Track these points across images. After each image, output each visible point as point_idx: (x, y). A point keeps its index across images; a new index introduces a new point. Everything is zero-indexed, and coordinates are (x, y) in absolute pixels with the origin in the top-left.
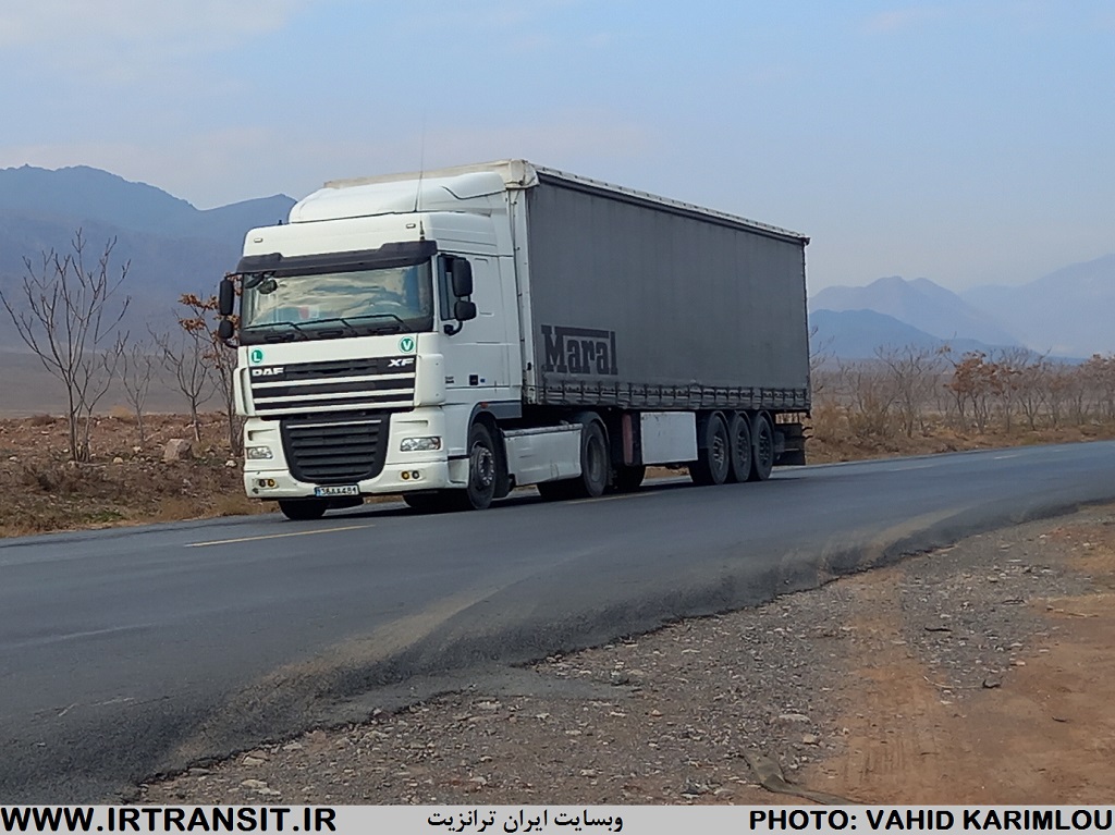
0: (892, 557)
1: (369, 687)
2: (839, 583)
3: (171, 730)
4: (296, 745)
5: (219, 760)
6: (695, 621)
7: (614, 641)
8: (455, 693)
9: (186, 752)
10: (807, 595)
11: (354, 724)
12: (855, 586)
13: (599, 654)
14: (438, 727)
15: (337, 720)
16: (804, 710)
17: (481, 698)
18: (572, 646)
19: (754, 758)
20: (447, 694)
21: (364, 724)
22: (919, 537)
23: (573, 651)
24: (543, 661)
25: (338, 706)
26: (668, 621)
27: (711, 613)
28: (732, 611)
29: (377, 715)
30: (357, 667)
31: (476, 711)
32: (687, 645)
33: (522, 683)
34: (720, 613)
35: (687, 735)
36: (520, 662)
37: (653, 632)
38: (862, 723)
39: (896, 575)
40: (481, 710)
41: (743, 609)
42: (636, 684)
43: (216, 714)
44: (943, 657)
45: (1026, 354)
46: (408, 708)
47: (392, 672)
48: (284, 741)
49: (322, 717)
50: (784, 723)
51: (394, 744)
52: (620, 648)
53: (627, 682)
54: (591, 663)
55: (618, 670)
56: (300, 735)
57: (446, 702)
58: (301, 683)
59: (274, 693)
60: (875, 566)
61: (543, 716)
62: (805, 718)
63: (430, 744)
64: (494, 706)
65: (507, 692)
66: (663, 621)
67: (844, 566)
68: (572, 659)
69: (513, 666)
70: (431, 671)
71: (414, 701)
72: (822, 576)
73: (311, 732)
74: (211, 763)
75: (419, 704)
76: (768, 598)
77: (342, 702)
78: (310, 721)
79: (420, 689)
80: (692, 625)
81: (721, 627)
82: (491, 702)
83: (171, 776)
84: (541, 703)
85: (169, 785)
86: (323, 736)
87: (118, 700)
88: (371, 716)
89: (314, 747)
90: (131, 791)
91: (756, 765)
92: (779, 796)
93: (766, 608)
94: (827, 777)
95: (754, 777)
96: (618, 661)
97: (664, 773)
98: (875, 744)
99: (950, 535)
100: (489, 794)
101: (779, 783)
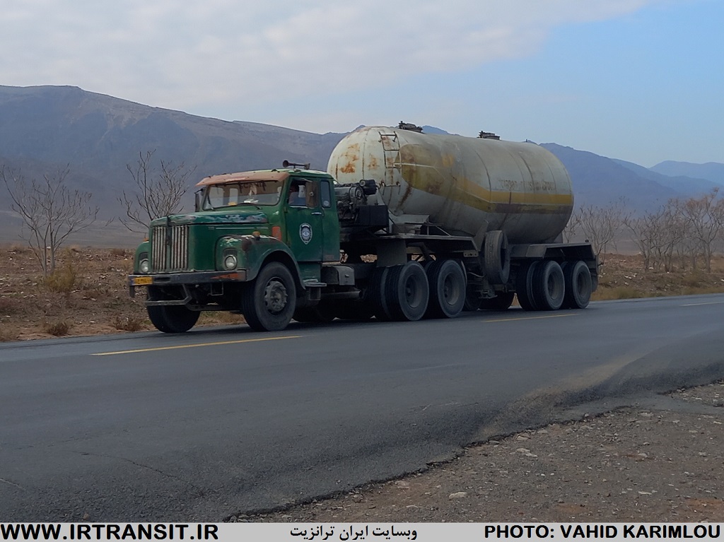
1: (582, 402)
3: (480, 420)
4: (544, 431)
5: (504, 437)
7: (714, 382)
8: (627, 407)
9: (487, 432)
11: (575, 421)
13: (705, 389)
14: (620, 425)
15: (565, 419)
17: (642, 410)
18: (691, 384)
20: (622, 407)
21: (580, 421)
23: (691, 387)
24: (675, 391)
25: (566, 411)
29: (587, 417)
30: (576, 391)
31: (639, 417)
33: (664, 403)
36: (662, 392)
40: (642, 417)
43: (503, 413)
46: (603, 414)
47: (594, 394)
48: (537, 429)
49: (557, 417)
51: (596, 433)
52: (717, 386)
53: (722, 405)
54: (700, 395)
55: (716, 398)
56: (546, 426)
57: (623, 412)
58: (546, 399)
59: (532, 403)
61: (677, 422)
63: (616, 434)
64: (649, 415)
65: (656, 408)
68: (691, 391)
69: (659, 394)
70: (614, 395)
71: (607, 410)
73: (552, 424)
74: (500, 438)
75: (609, 412)
77: (567, 409)
78: (551, 419)
79: (608, 404)
82: (648, 413)
83: (480, 444)
84: (675, 415)
85: (479, 449)
86: (559, 426)
87: (453, 403)
88: (584, 417)
89: (554, 432)
90: (459, 451)
96: (716, 393)
100: (648, 463)
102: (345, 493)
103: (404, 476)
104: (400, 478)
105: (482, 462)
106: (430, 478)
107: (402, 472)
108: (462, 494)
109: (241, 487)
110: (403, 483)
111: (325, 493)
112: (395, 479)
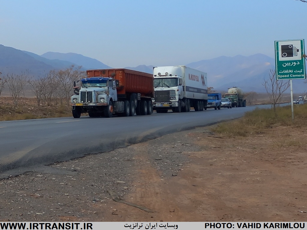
0: (145, 139)
1: (8, 170)
2: (131, 146)
6: (93, 155)
7: (72, 160)
8: (30, 172)
10: (122, 149)
11: (5, 179)
12: (135, 147)
13: (67, 163)
14: (27, 181)
15: (1, 178)
16: (124, 180)
17: (37, 173)
18: (61, 161)
19: (111, 192)
20: (28, 172)
21: (7, 179)
22: (152, 134)
23: (61, 162)
24: (53, 164)
26: (86, 155)
27: (97, 153)
28: (103, 152)
29: (11, 177)
30: (5, 164)
31: (36, 177)
32: (91, 161)
33: (48, 170)
34: (99, 153)
35: (92, 186)
36: (47, 164)
37: (82, 158)
38: (140, 184)
39: (146, 144)
40: (37, 176)
41: (105, 152)
42: (78, 171)
44: (161, 167)
46: (18, 175)
47: (14, 166)
50: (118, 183)
51: (15, 185)
52: (73, 161)
53: (76, 171)
54: (65, 166)
55: (73, 167)
57: (28, 174)
60: (140, 142)
61: (54, 179)
62: (124, 182)
63: (25, 185)
65: (44, 172)
66: (84, 155)
67: (132, 142)
68: (61, 164)
69: (45, 165)
70: (24, 166)
71: (20, 174)
72: (126, 144)
76: (112, 149)
77: (1, 173)
79: (21, 170)
80: (92, 156)
81: (100, 157)
82: (40, 175)
84: (53, 175)
88: (9, 177)
91: (112, 194)
92: (118, 203)
93: (112, 152)
94: (131, 198)
95: (111, 197)
96: (73, 165)
97: (87, 195)
98: (144, 190)
99: (161, 134)
100: (41, 199)
101: (118, 199)
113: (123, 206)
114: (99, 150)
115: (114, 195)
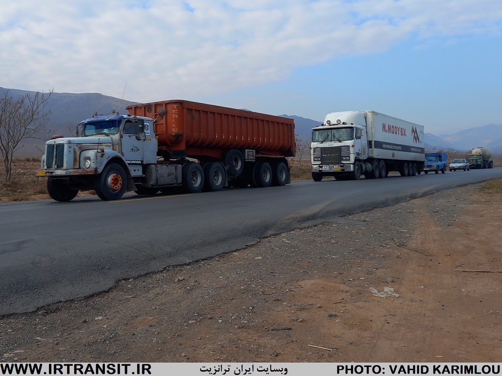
0: (424, 195)
1: (308, 220)
2: (412, 201)
3: (267, 228)
4: (293, 232)
5: (277, 234)
7: (362, 212)
8: (327, 222)
9: (270, 232)
10: (405, 203)
11: (305, 228)
12: (416, 201)
13: (358, 215)
14: (324, 229)
15: (302, 227)
16: (407, 229)
17: (333, 223)
18: (352, 213)
19: (395, 239)
20: (325, 222)
21: (307, 228)
22: (430, 191)
24: (346, 216)
26: (373, 208)
27: (383, 206)
28: (388, 206)
30: (306, 216)
31: (332, 226)
32: (378, 213)
33: (341, 220)
34: (385, 206)
35: (380, 234)
36: (341, 216)
37: (370, 210)
38: (420, 232)
39: (425, 199)
41: (390, 206)
42: (367, 221)
43: (276, 225)
44: (438, 218)
45: (454, 150)
47: (313, 217)
48: (290, 231)
49: (298, 226)
50: (402, 232)
51: (314, 233)
53: (365, 221)
54: (356, 217)
55: (363, 218)
56: (294, 230)
57: (325, 224)
58: (294, 219)
59: (288, 221)
60: (420, 197)
61: (347, 228)
62: (406, 231)
63: (322, 233)
65: (338, 222)
67: (413, 197)
68: (352, 215)
69: (339, 217)
70: (321, 217)
71: (318, 224)
72: (408, 199)
73: (296, 229)
74: (275, 235)
76: (396, 203)
77: (302, 223)
78: (296, 227)
79: (319, 221)
80: (379, 209)
81: (386, 210)
82: (335, 224)
83: (267, 237)
84: (346, 225)
85: (267, 239)
86: (299, 230)
87: (256, 221)
88: (309, 226)
89: (297, 232)
90: (259, 240)
91: (396, 241)
92: (402, 248)
93: (396, 205)
94: (413, 244)
95: (395, 244)
96: (363, 216)
97: (375, 242)
98: (423, 237)
99: (438, 190)
100: (336, 244)
101: (402, 245)
102: (212, 257)
103: (236, 251)
104: (235, 251)
105: (268, 245)
106: (247, 251)
107: (235, 249)
108: (260, 258)
109: (170, 255)
110: (236, 253)
111: (205, 257)
112: (232, 252)
113: (405, 251)
114: (385, 204)
115: (399, 242)
